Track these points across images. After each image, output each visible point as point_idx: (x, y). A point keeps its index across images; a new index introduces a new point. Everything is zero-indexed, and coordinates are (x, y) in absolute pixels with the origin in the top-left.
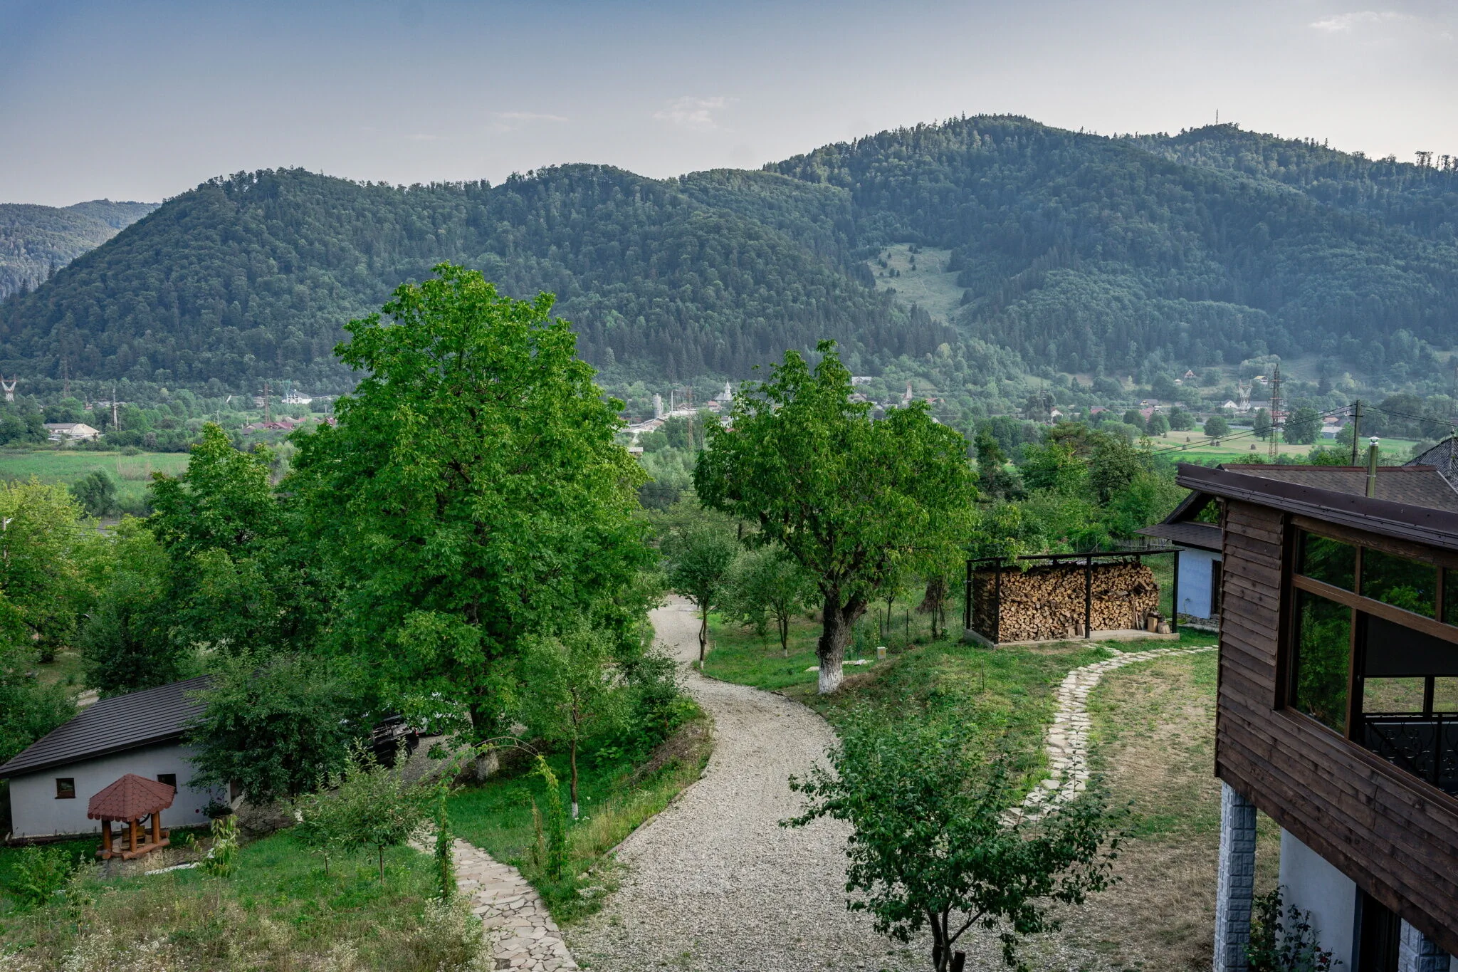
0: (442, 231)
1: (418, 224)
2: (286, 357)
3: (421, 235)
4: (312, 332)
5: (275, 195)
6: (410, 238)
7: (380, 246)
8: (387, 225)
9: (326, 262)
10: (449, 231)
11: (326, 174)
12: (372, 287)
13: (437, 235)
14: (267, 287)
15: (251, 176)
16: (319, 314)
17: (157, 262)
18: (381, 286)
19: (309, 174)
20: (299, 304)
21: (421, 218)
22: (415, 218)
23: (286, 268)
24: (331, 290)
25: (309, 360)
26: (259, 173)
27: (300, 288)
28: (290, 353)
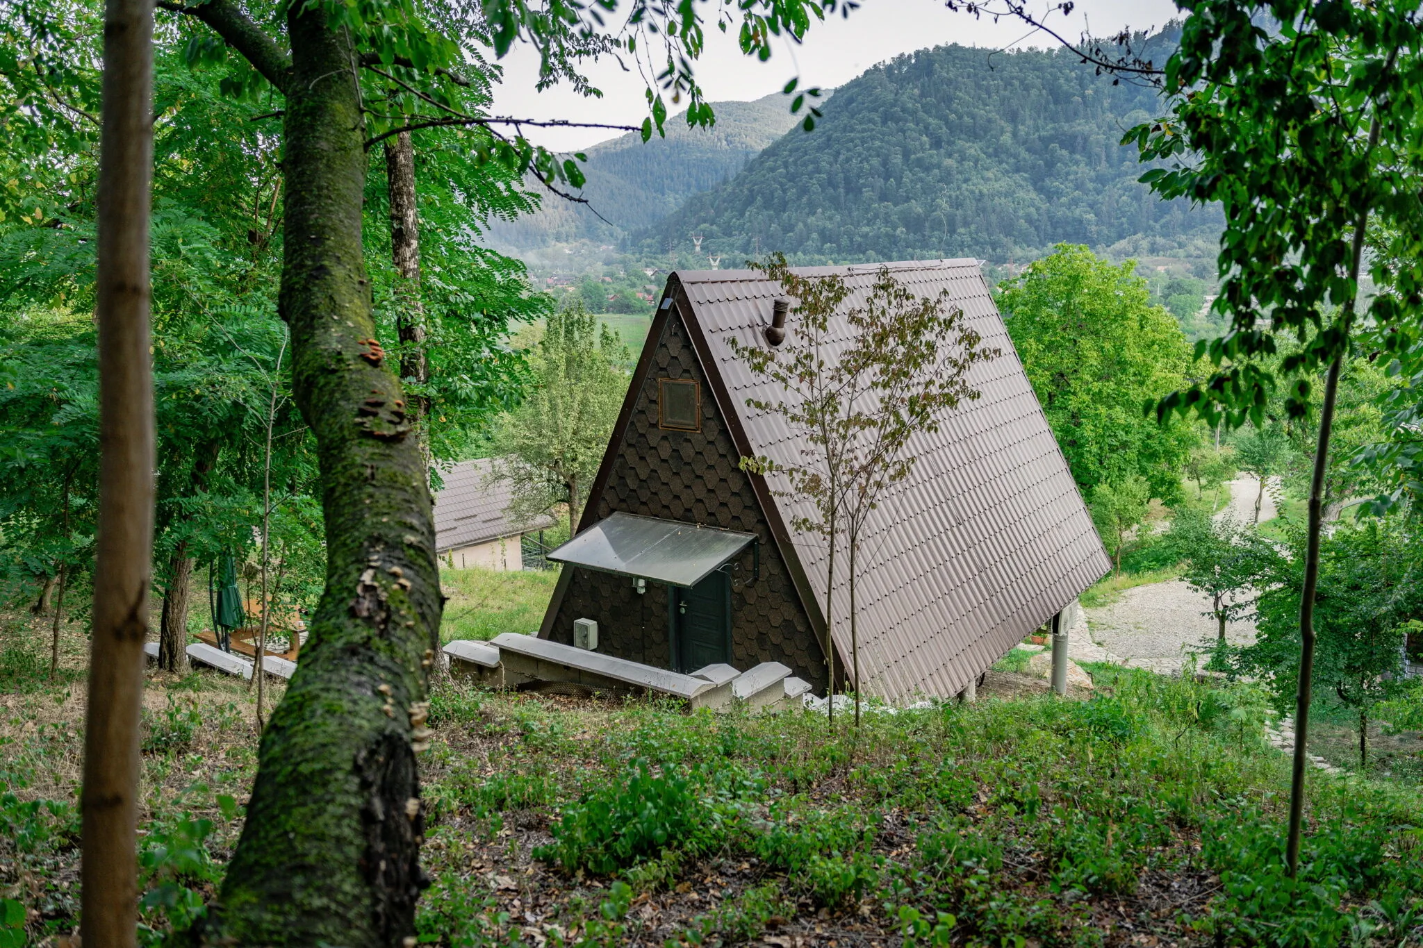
0: (1089, 92)
1: (1065, 87)
2: (932, 229)
3: (1068, 97)
4: (956, 204)
5: (930, 73)
6: (1056, 102)
7: (1026, 113)
8: (1033, 92)
9: (974, 134)
10: (1096, 91)
11: (978, 46)
12: (1015, 156)
13: (1084, 97)
14: (919, 162)
15: (910, 56)
16: (964, 186)
17: (828, 146)
18: (1024, 154)
19: (962, 49)
20: (946, 178)
21: (1068, 80)
22: (1062, 81)
23: (937, 143)
24: (976, 162)
25: (952, 231)
26: (917, 53)
27: (949, 162)
28: (937, 225)
